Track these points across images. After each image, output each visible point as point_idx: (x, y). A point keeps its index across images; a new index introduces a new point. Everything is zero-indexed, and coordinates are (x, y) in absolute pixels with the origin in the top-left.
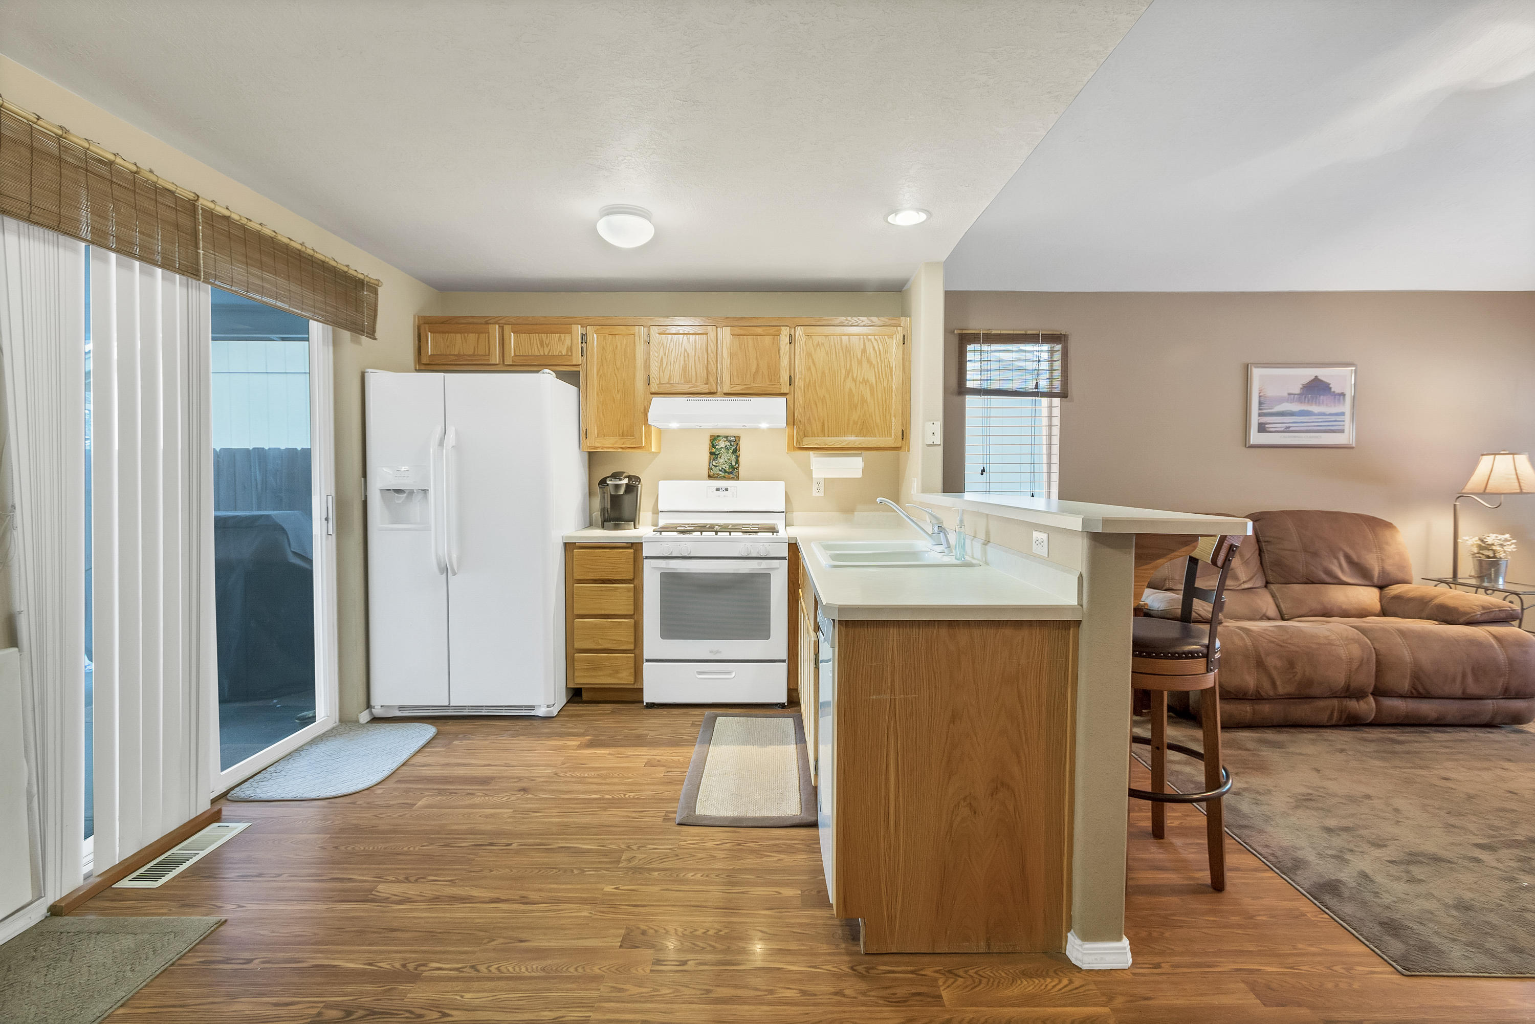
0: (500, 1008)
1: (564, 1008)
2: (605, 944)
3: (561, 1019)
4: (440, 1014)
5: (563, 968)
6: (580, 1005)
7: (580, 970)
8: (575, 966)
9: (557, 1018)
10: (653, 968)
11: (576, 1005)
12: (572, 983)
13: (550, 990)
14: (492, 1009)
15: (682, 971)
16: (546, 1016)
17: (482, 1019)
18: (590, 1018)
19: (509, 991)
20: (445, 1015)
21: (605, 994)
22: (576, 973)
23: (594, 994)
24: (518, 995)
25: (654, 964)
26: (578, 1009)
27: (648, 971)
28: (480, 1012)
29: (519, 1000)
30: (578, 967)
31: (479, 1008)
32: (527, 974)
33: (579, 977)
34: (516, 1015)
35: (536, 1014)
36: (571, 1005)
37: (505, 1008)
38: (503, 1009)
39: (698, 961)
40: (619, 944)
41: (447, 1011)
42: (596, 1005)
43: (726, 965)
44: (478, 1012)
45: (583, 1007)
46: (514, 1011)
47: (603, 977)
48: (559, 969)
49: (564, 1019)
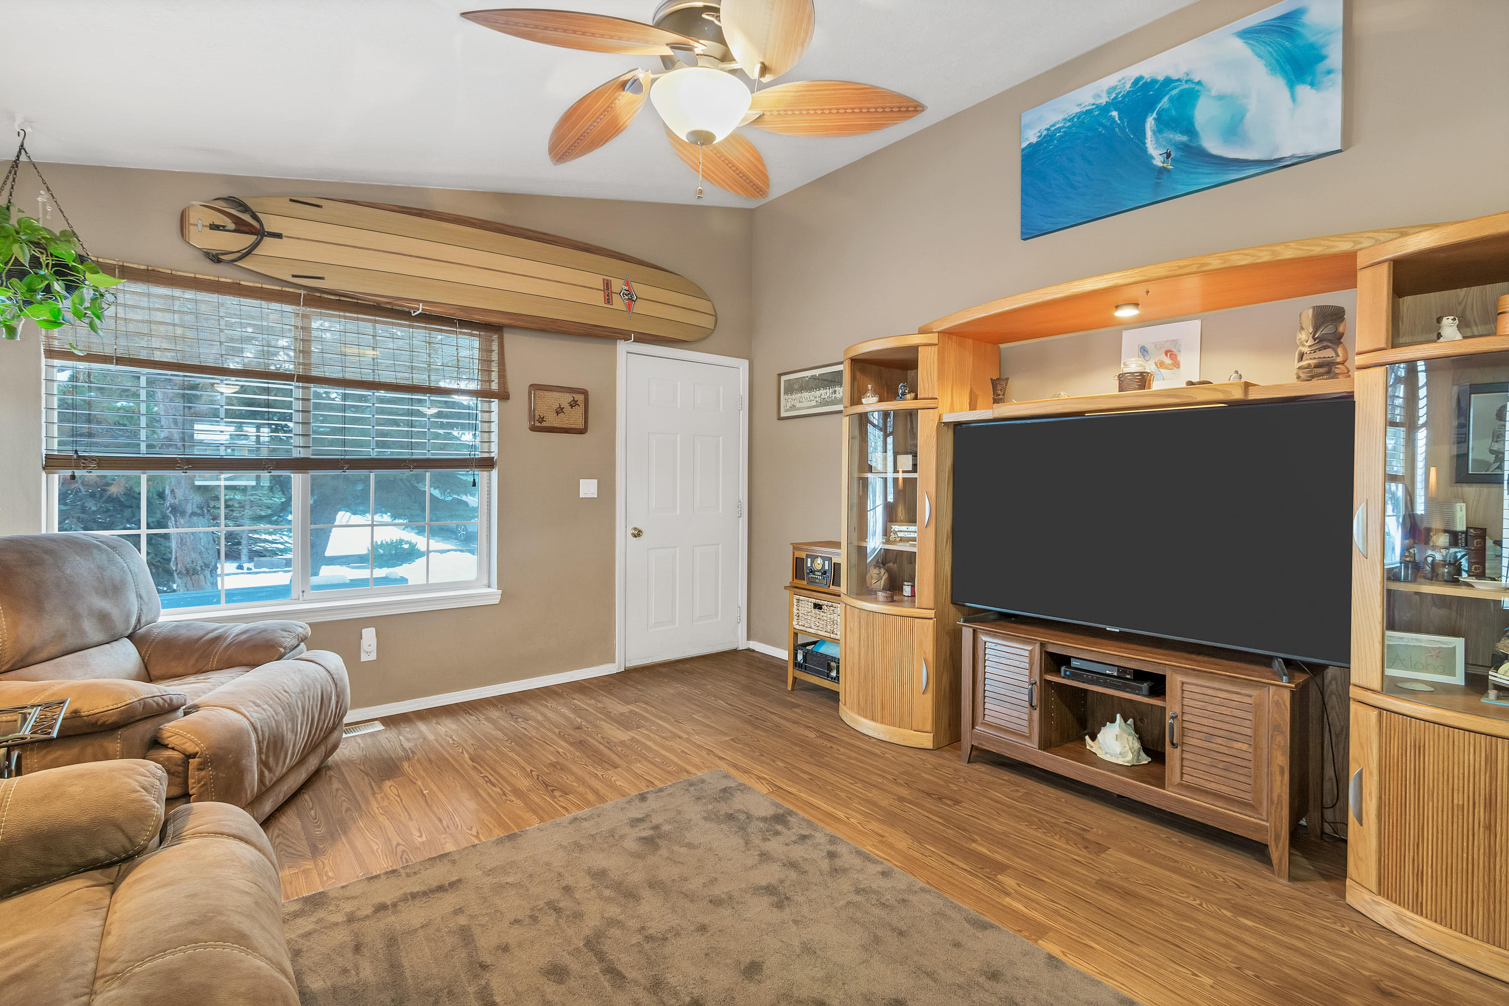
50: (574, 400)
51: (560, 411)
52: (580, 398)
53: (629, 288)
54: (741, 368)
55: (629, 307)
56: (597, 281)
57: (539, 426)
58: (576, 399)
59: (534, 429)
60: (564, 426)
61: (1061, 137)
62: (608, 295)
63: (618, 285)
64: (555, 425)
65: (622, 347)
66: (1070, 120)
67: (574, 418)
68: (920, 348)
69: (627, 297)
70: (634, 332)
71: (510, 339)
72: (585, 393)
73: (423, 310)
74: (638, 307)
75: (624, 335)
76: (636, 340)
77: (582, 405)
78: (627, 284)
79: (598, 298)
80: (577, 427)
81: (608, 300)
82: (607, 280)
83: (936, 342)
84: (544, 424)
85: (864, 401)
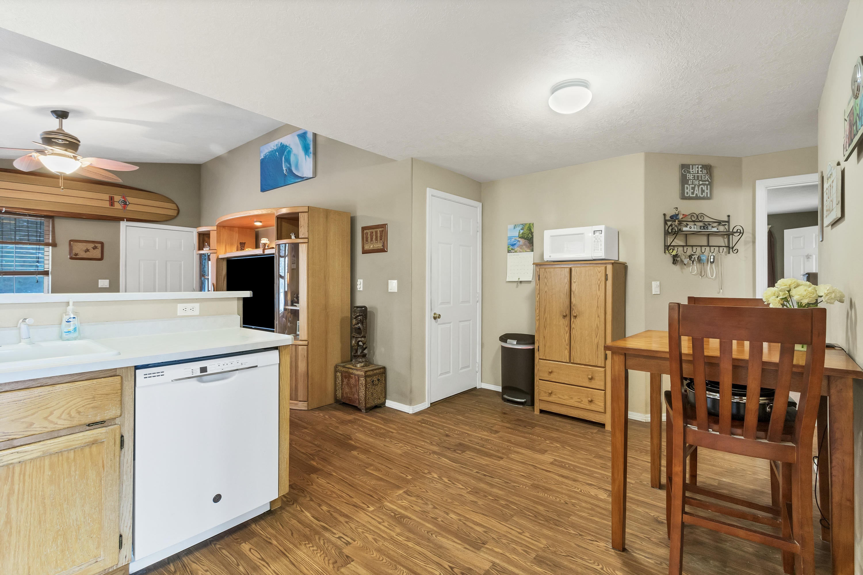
0: (427, 558)
1: (402, 544)
2: (358, 567)
3: (407, 540)
4: (454, 570)
5: (387, 564)
6: (395, 542)
7: (381, 559)
8: (382, 562)
9: (408, 541)
10: (353, 541)
11: (397, 543)
12: (390, 554)
13: (401, 556)
14: (430, 560)
15: (345, 535)
16: (412, 544)
17: (437, 557)
18: (396, 534)
19: (418, 565)
20: (451, 568)
21: (383, 541)
22: (384, 557)
23: (386, 544)
24: (416, 560)
25: (350, 543)
26: (397, 540)
27: (357, 542)
28: (436, 561)
29: (417, 558)
30: (381, 561)
31: (436, 563)
32: (405, 570)
33: (384, 555)
34: (422, 551)
35: (414, 547)
36: (399, 543)
37: (425, 557)
38: (426, 557)
39: (334, 535)
40: (352, 563)
41: (450, 569)
42: (390, 538)
43: (326, 528)
44: (437, 561)
45: (395, 541)
46: (422, 554)
47: (375, 550)
48: (390, 564)
49: (406, 539)
50: (95, 246)
51: (87, 251)
52: (99, 246)
53: (125, 199)
54: (194, 232)
55: (124, 208)
56: (107, 197)
57: (74, 257)
58: (96, 246)
59: (71, 258)
60: (90, 257)
61: (268, 158)
62: (112, 203)
63: (117, 198)
64: (84, 257)
65: (123, 225)
66: (269, 153)
67: (97, 253)
68: (211, 231)
69: (123, 203)
70: (125, 218)
71: (57, 221)
72: (102, 244)
73: (5, 210)
74: (129, 208)
75: (122, 219)
76: (127, 221)
77: (100, 248)
78: (124, 198)
79: (107, 204)
80: (98, 257)
81: (112, 204)
82: (112, 196)
83: (216, 229)
84: (77, 257)
85: (204, 249)
